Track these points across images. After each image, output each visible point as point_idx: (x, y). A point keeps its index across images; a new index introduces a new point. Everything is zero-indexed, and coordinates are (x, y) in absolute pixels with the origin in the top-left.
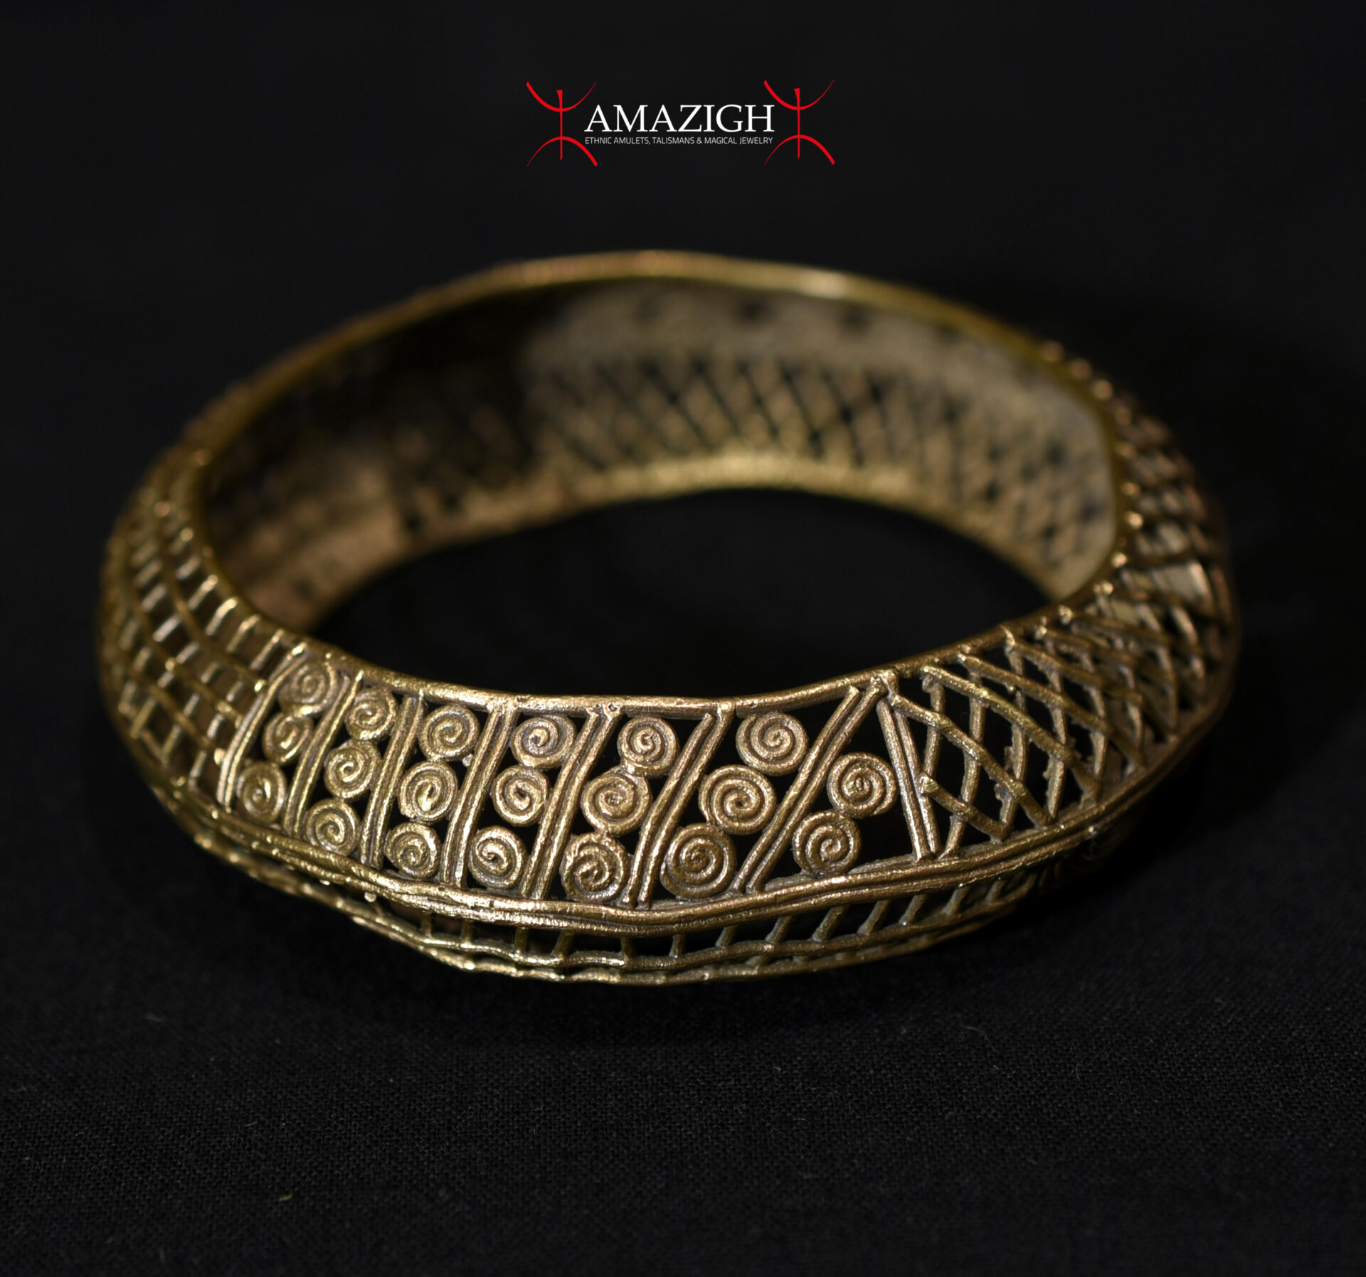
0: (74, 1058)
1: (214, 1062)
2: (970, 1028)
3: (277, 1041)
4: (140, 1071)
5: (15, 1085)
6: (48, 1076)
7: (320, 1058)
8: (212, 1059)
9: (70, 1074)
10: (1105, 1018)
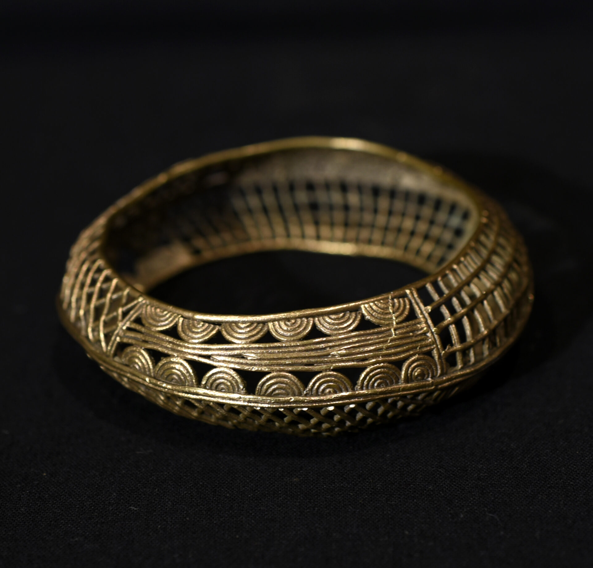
0: (99, 526)
1: (160, 528)
2: (491, 515)
3: (188, 519)
4: (128, 532)
5: (73, 538)
6: (88, 534)
7: (206, 526)
8: (159, 527)
9: (97, 533)
10: (550, 511)
